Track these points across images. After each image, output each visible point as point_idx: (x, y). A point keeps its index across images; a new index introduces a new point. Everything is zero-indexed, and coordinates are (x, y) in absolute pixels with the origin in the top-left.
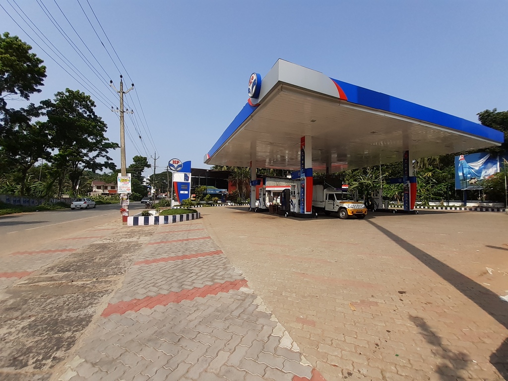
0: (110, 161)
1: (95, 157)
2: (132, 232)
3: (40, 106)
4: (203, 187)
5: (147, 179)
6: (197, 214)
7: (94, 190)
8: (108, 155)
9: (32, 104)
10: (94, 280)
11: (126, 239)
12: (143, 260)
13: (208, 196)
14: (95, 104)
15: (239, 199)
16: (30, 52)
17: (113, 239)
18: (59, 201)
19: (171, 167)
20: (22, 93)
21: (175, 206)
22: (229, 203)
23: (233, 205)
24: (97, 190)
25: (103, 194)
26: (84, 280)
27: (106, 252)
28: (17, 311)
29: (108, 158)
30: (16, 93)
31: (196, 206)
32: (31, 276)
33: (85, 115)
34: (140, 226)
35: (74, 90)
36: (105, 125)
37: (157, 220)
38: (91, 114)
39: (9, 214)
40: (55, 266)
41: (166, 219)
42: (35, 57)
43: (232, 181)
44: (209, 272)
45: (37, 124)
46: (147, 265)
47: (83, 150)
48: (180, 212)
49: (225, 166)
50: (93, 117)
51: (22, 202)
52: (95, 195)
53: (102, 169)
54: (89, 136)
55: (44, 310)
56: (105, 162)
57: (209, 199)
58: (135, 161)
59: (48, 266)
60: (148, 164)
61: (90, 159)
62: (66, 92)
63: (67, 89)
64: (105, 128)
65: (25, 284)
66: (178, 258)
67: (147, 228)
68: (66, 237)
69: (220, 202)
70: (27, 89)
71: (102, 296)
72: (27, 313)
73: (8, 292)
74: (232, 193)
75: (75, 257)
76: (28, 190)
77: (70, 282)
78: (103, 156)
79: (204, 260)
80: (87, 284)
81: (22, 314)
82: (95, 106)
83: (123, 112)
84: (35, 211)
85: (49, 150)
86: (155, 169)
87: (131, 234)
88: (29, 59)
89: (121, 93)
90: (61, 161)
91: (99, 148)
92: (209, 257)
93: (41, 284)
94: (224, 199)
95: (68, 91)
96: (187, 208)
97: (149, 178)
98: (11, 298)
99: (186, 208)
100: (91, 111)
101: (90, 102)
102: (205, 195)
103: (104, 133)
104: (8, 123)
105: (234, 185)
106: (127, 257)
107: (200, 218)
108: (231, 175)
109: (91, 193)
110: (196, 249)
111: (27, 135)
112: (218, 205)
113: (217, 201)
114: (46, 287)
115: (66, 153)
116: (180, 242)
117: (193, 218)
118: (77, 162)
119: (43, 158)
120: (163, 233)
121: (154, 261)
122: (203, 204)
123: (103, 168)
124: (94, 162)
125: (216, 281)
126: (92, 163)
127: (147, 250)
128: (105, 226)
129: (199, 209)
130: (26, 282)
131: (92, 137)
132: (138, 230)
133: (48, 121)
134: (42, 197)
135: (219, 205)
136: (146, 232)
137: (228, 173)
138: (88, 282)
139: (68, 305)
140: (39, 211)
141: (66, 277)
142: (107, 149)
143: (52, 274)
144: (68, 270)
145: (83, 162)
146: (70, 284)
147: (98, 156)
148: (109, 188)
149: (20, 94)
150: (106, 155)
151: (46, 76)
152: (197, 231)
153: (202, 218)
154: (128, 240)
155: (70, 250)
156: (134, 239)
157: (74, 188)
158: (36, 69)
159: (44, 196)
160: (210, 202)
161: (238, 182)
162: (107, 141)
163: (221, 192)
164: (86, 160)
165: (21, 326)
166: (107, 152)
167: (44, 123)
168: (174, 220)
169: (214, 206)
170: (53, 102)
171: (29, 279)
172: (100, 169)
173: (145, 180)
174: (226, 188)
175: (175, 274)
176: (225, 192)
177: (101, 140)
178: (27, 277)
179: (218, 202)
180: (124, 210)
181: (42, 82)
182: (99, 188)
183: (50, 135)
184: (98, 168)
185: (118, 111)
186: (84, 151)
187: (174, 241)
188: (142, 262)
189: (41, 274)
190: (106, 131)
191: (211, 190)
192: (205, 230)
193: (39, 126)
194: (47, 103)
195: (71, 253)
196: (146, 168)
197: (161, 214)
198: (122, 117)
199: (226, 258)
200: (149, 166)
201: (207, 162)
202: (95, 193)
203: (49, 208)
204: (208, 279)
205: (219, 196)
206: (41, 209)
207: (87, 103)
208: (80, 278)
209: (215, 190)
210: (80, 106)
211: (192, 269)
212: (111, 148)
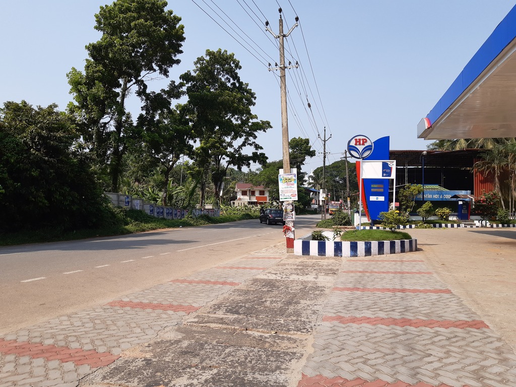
0: (259, 152)
1: (240, 147)
2: (303, 266)
3: (181, 83)
4: (415, 188)
5: (310, 177)
6: (411, 242)
7: (238, 197)
8: (257, 141)
9: (172, 81)
10: (273, 332)
11: (298, 277)
12: (334, 315)
13: (426, 206)
14: (240, 64)
15: (501, 212)
16: (166, 9)
17: (280, 274)
18: (202, 213)
19: (352, 152)
20: (161, 69)
21: (362, 225)
22: (476, 222)
23: (486, 227)
24: (242, 197)
25: (250, 203)
26: (261, 330)
27: (276, 292)
28: (194, 356)
29: (257, 147)
30: (155, 71)
31: (408, 227)
32: (199, 313)
33: (229, 85)
34: (313, 258)
35: (215, 50)
36: (252, 95)
37: (338, 248)
38: (236, 81)
39: (154, 229)
40: (221, 304)
41: (354, 247)
42: (172, 16)
43: (482, 173)
44: (468, 361)
45: (177, 108)
46: (344, 326)
47: (226, 138)
48: (377, 235)
49: (462, 141)
50: (237, 85)
51: (165, 214)
52: (240, 205)
53: (249, 164)
54: (233, 116)
55: (224, 362)
56: (253, 153)
57: (429, 212)
58: (292, 148)
59: (213, 303)
60: (311, 150)
61: (235, 151)
62: (207, 55)
63: (207, 51)
64: (253, 99)
65: (195, 322)
66: (394, 322)
67: (324, 262)
68: (221, 264)
69: (455, 218)
70: (167, 63)
71: (290, 360)
72: (206, 361)
73: (179, 330)
74: (483, 198)
75: (240, 295)
76: (171, 197)
77: (244, 330)
78: (251, 145)
79: (449, 336)
80: (266, 338)
81: (201, 363)
82: (240, 68)
83: (283, 69)
84: (178, 226)
85: (191, 142)
86: (325, 157)
87: (303, 269)
88: (165, 20)
89: (281, 37)
90: (203, 157)
91: (245, 132)
92: (460, 332)
93: (213, 325)
94: (464, 212)
95: (209, 53)
96: (391, 228)
97: (312, 174)
98: (184, 338)
99: (388, 229)
100: (236, 77)
101: (233, 63)
102: (420, 203)
103: (251, 107)
104: (149, 112)
105: (488, 180)
106: (308, 306)
107: (417, 250)
108: (480, 158)
109: (235, 202)
110: (425, 310)
111: (169, 124)
112: (449, 225)
113: (447, 217)
114: (218, 331)
115: (208, 145)
116: (390, 294)
117: (403, 250)
118: (220, 157)
119: (184, 154)
120: (352, 272)
121: (354, 320)
122: (415, 222)
123: (251, 162)
124: (240, 154)
125: (486, 381)
126: (237, 155)
127: (336, 299)
128: (263, 253)
129: (414, 232)
130: (196, 320)
131: (236, 116)
132: (311, 264)
133: (188, 101)
134: (185, 208)
135: (452, 226)
136: (325, 267)
137: (472, 155)
138: (267, 335)
139: (251, 362)
140: (183, 226)
141: (239, 321)
142: (255, 133)
143: (220, 314)
144: (237, 313)
145: (228, 156)
146: (244, 332)
147: (244, 144)
148: (257, 194)
149: (159, 71)
150: (254, 142)
151: (185, 38)
152: (418, 275)
153: (422, 250)
154: (301, 278)
155: (232, 284)
156: (310, 278)
157: (217, 194)
158: (174, 32)
159: (186, 207)
160: (432, 218)
161: (498, 173)
162: (255, 120)
163: (455, 196)
164: (230, 152)
165: (204, 378)
166: (255, 137)
167: (185, 106)
168: (368, 251)
169: (440, 226)
170: (193, 74)
171: (198, 316)
172: (247, 165)
173: (306, 178)
174: (469, 186)
175: (398, 351)
176: (466, 196)
177: (248, 120)
178: (195, 314)
179: (450, 218)
180: (289, 229)
181: (180, 49)
182: (244, 193)
183: (191, 121)
184: (244, 163)
185: (278, 68)
186: (228, 139)
187: (378, 290)
188: (332, 319)
189: (209, 312)
190: (254, 104)
191: (433, 192)
192: (435, 275)
193: (180, 111)
194: (186, 77)
195: (233, 288)
196: (307, 158)
197: (345, 238)
198: (283, 77)
199: (499, 340)
200: (312, 154)
201: (424, 135)
202: (240, 202)
203: (192, 222)
204: (468, 375)
205: (453, 205)
206: (186, 225)
207: (230, 66)
208: (256, 326)
209: (441, 193)
210: (223, 71)
211: (428, 347)
212: (260, 130)
